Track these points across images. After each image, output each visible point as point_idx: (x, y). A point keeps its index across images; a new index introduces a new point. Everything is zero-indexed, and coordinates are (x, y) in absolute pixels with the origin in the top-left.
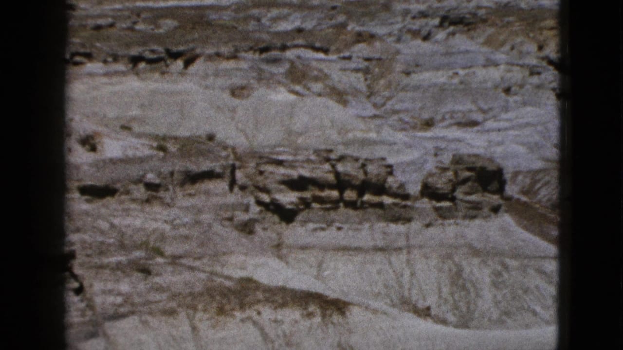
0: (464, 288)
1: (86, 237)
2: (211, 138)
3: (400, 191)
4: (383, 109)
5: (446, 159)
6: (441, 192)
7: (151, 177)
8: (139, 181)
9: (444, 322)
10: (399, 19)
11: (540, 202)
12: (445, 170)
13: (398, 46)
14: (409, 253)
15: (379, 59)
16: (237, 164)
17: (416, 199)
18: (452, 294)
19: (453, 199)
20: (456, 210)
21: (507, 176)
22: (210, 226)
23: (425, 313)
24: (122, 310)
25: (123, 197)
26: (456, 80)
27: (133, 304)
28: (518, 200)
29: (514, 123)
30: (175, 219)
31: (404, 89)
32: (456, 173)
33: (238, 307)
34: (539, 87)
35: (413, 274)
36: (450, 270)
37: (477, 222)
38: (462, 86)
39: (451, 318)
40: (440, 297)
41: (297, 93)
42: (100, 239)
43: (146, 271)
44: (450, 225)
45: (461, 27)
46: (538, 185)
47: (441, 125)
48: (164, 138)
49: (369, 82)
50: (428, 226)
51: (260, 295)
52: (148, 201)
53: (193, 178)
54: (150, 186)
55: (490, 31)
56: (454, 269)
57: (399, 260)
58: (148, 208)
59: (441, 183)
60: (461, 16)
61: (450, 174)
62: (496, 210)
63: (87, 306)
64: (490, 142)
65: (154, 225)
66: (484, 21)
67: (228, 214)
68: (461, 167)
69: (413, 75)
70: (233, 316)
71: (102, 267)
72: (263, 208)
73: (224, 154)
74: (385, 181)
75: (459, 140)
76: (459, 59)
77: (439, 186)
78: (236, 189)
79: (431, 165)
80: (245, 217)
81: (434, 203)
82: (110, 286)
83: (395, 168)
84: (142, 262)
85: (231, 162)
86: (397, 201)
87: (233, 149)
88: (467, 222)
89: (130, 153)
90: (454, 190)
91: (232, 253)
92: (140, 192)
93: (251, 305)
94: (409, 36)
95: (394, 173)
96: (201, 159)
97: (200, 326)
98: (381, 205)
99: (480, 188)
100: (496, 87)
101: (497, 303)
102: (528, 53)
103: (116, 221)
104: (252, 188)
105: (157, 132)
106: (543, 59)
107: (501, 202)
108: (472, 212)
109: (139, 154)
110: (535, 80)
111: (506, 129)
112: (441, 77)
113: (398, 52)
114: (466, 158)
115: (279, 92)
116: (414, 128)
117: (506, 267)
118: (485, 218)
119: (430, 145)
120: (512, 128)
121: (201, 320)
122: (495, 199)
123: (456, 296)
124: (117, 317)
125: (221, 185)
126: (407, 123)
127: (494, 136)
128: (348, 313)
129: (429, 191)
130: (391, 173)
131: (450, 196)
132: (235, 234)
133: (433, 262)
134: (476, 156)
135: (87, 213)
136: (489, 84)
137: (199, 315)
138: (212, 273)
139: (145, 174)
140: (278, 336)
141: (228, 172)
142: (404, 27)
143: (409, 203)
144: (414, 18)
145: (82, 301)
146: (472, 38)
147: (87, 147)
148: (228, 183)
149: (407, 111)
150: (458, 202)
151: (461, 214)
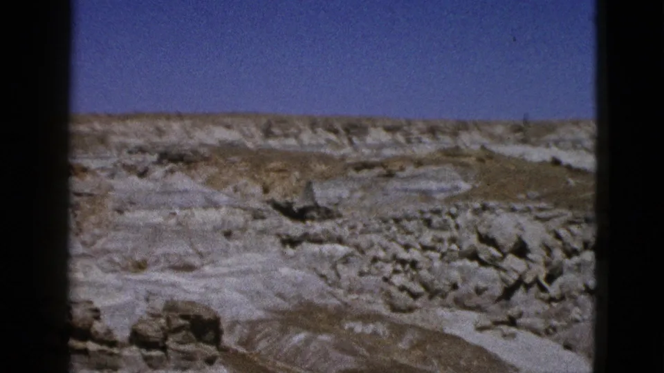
3: (106, 338)
4: (93, 248)
5: (159, 304)
6: (151, 340)
10: (115, 153)
11: (258, 354)
12: (155, 316)
13: (112, 182)
15: (90, 195)
17: (123, 346)
19: (164, 348)
20: (168, 360)
21: (224, 325)
26: (173, 221)
28: (236, 352)
29: (233, 269)
31: (116, 227)
32: (168, 320)
34: (263, 232)
38: (179, 228)
45: (181, 164)
46: (258, 336)
47: (154, 268)
55: (213, 170)
59: (152, 330)
60: (183, 152)
61: (163, 321)
62: (210, 361)
64: (207, 288)
66: (206, 159)
68: (174, 314)
69: (127, 214)
74: (91, 325)
75: (173, 285)
76: (177, 199)
77: (149, 334)
79: (141, 309)
81: (144, 352)
83: (102, 312)
86: (105, 348)
88: (179, 372)
90: (165, 339)
94: (124, 172)
95: (102, 317)
98: (85, 352)
99: (193, 337)
100: (215, 229)
102: (253, 195)
106: (268, 202)
107: (217, 353)
108: (183, 363)
110: (259, 224)
111: (224, 275)
112: (156, 218)
113: (111, 188)
114: (180, 305)
116: (125, 269)
118: (199, 369)
119: (142, 289)
120: (232, 274)
122: (211, 350)
126: (118, 264)
127: (214, 283)
129: (137, 338)
130: (98, 318)
131: (161, 345)
134: (192, 303)
136: (209, 227)
142: (119, 162)
143: (115, 351)
144: (130, 152)
146: (193, 178)
149: (117, 251)
150: (169, 351)
151: (172, 365)
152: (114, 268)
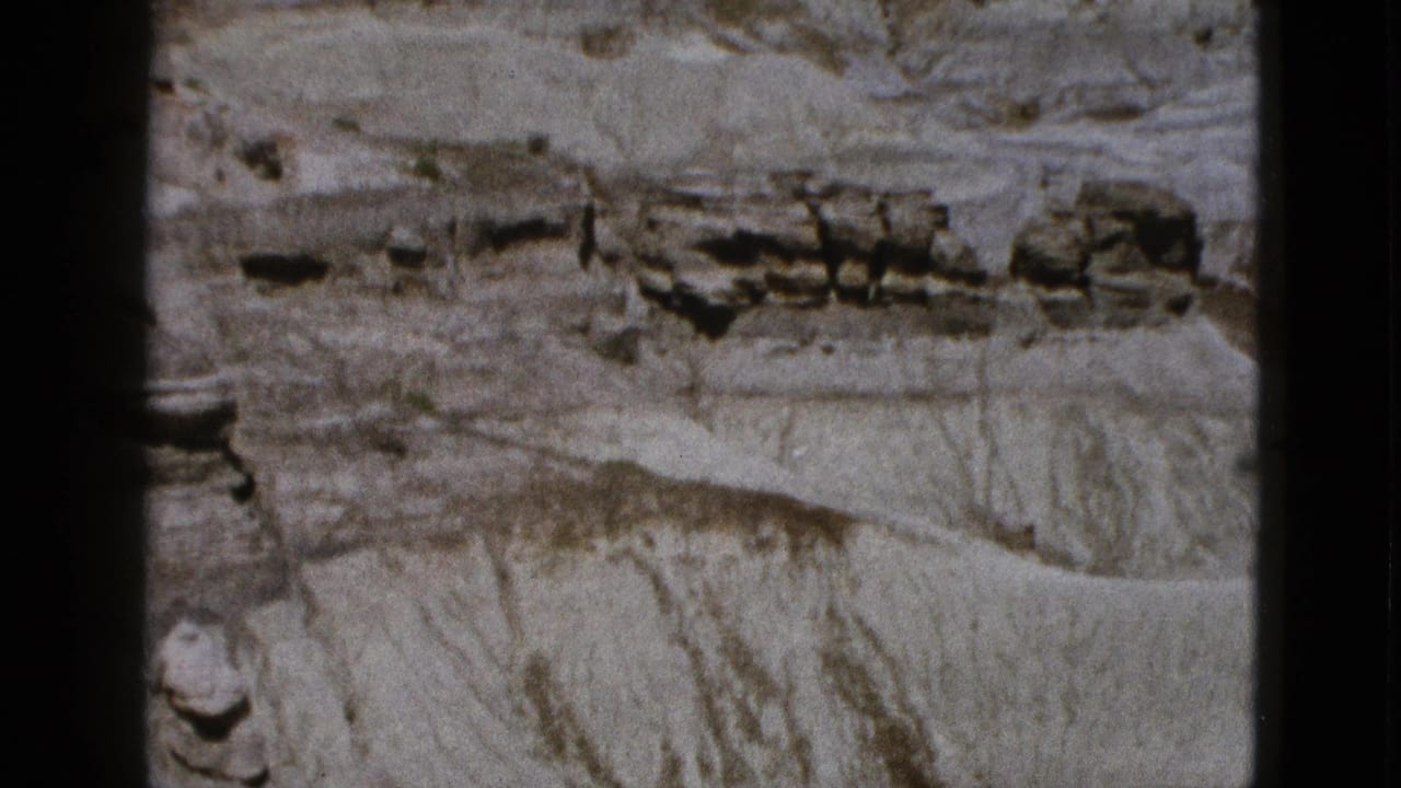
0: (1109, 484)
1: (261, 373)
2: (538, 145)
3: (964, 269)
4: (926, 80)
5: (1068, 190)
6: (1056, 266)
7: (403, 236)
8: (377, 244)
9: (1066, 561)
12: (1062, 216)
14: (984, 406)
16: (598, 204)
17: (999, 283)
18: (1084, 498)
19: (1084, 283)
20: (1092, 307)
21: (1205, 231)
22: (539, 345)
23: (1021, 540)
24: (343, 535)
25: (343, 281)
26: (1088, 15)
27: (367, 523)
28: (1230, 287)
29: (1218, 110)
30: (461, 330)
31: (975, 34)
32: (1090, 225)
33: (600, 528)
35: (994, 452)
36: (1078, 444)
37: (1139, 333)
38: (1103, 28)
39: (1080, 550)
40: (1055, 503)
41: (732, 46)
42: (290, 374)
43: (394, 447)
44: (1076, 342)
47: (1054, 117)
48: (434, 147)
49: (893, 19)
50: (1027, 343)
51: (651, 502)
52: (397, 290)
53: (497, 237)
54: (401, 257)
56: (1087, 443)
57: (962, 421)
58: (397, 306)
59: (1055, 245)
61: (1077, 226)
62: (1179, 307)
63: (263, 526)
64: (1165, 154)
65: (413, 343)
67: (578, 319)
68: (1100, 210)
69: (993, 5)
70: (592, 549)
71: (296, 439)
72: (656, 305)
73: (567, 181)
74: (929, 241)
75: (1098, 151)
77: (1051, 253)
78: (596, 262)
79: (1033, 206)
80: (615, 325)
81: (1042, 291)
82: (314, 482)
83: (951, 212)
84: (385, 428)
85: (583, 202)
86: (960, 287)
87: (589, 172)
88: (1114, 334)
89: (356, 182)
90: (1084, 262)
91: (585, 404)
92: (378, 269)
93: (629, 523)
95: (951, 223)
96: (515, 195)
97: (519, 570)
98: (921, 297)
99: (1142, 259)
100: (1179, 29)
101: (1183, 518)
103: (326, 336)
104: (630, 259)
105: (415, 134)
107: (1191, 288)
108: (1128, 313)
109: (375, 182)
111: (1200, 125)
112: (1052, 9)
114: (1112, 190)
115: (692, 43)
116: (995, 120)
117: (1202, 436)
118: (1157, 325)
119: (1033, 161)
120: (1218, 121)
121: (517, 558)
122: (1181, 283)
123: (1092, 502)
124: (329, 549)
125: (564, 254)
126: (978, 112)
127: (1177, 141)
128: (848, 543)
129: (1028, 265)
130: (943, 225)
131: (1076, 276)
132: (595, 364)
133: (1041, 424)
134: (1138, 186)
135: (262, 319)
136: (1164, 24)
137: (514, 546)
138: (544, 452)
139: (391, 229)
140: (692, 593)
141: (577, 225)
143: (984, 292)
145: (251, 516)
147: (261, 169)
148: (578, 248)
149: (977, 84)
150: (1095, 290)
151: (1101, 317)
152: (972, 119)
